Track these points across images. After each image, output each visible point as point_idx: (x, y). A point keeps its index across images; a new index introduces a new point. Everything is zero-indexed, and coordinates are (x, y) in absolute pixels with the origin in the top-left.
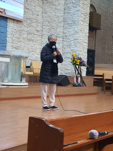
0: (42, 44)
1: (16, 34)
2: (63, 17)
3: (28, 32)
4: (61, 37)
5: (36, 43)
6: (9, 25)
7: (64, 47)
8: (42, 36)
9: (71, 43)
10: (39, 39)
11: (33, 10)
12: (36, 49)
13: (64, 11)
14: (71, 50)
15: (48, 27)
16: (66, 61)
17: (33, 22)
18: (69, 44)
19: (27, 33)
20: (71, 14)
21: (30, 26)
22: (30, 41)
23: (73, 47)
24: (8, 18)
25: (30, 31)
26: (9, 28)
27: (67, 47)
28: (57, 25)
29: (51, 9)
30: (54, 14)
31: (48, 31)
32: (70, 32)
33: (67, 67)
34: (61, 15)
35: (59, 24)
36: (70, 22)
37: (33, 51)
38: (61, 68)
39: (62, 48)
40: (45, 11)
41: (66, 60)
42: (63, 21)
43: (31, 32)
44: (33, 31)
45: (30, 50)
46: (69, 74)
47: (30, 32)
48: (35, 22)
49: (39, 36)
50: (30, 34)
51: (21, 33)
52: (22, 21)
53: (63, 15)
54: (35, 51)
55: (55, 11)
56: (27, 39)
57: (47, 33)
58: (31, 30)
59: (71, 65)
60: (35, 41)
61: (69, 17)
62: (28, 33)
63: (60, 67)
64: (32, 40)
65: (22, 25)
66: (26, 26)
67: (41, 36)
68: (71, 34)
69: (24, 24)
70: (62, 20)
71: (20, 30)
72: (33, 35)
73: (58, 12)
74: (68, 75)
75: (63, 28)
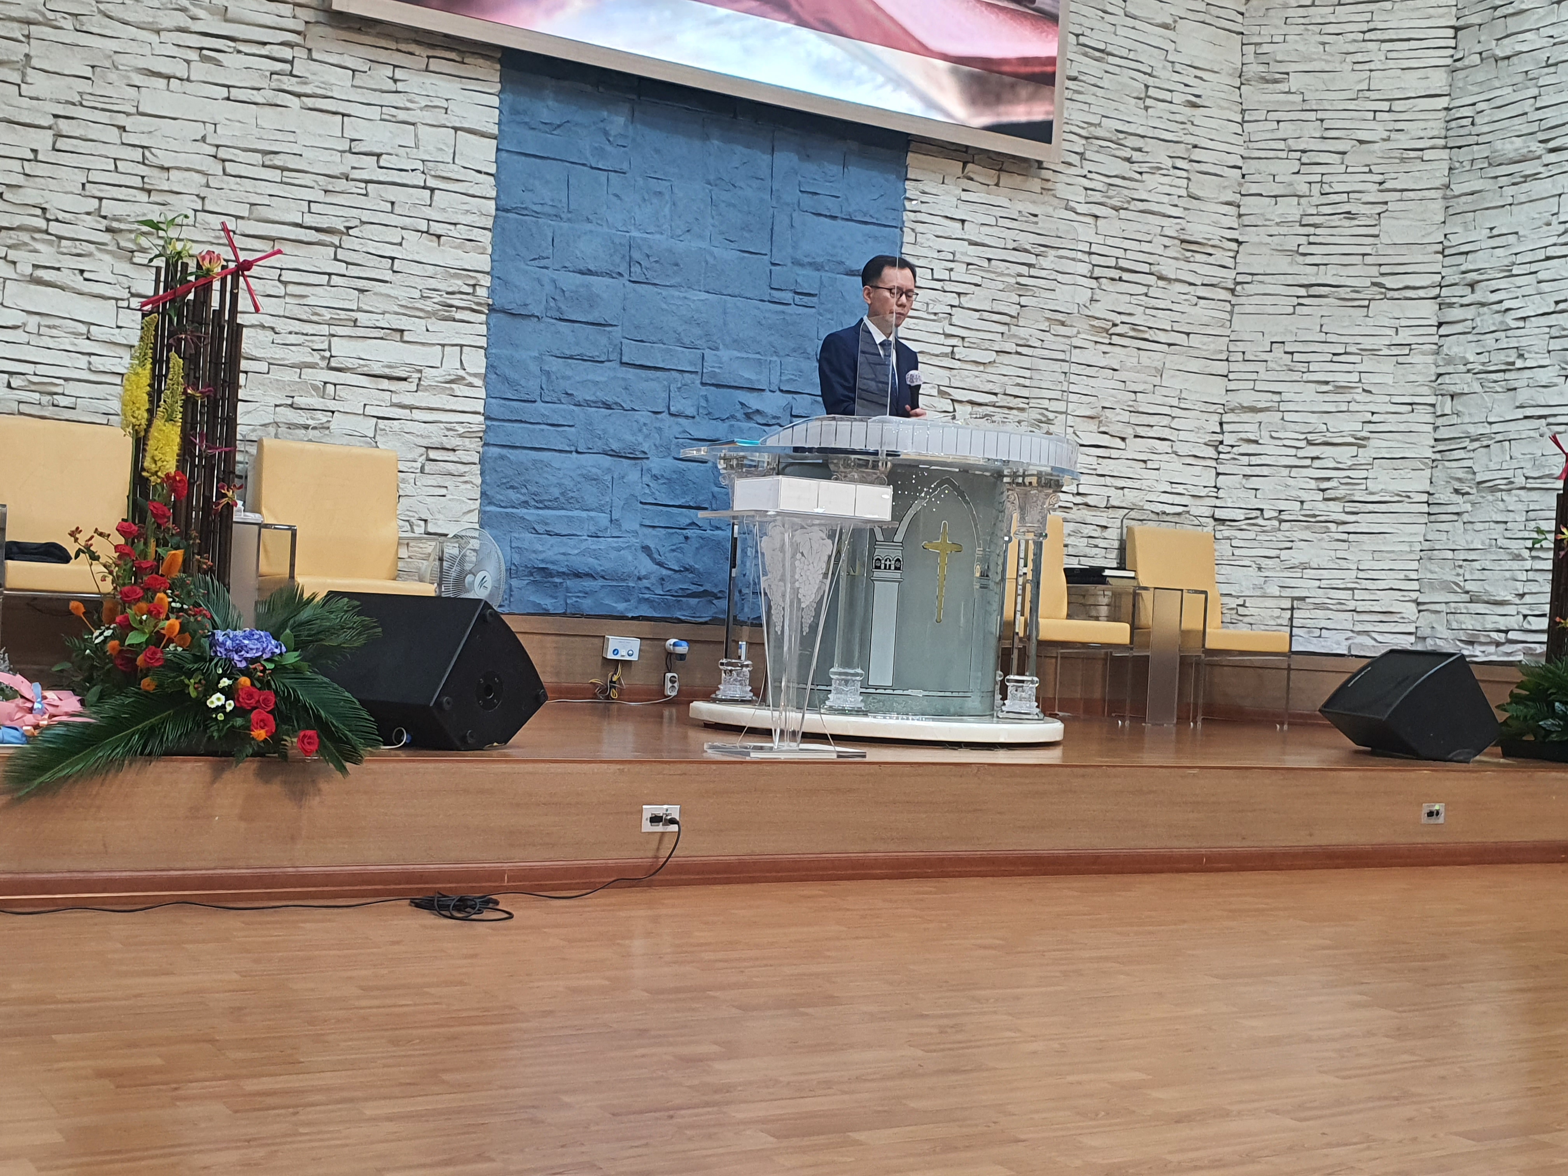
0: (1234, 367)
1: (986, 283)
2: (1444, 102)
3: (1096, 259)
4: (1421, 293)
5: (1174, 361)
6: (923, 208)
7: (1456, 389)
8: (1233, 291)
9: (1524, 342)
10: (1205, 320)
11: (1149, 58)
12: (1176, 412)
13: (1452, 43)
14: (1520, 413)
15: (1290, 209)
16: (1466, 517)
17: (1144, 168)
18: (1502, 357)
19: (1084, 269)
20: (1520, 65)
21: (1114, 202)
22: (1116, 340)
23: (1543, 376)
24: (913, 145)
25: (1120, 253)
26: (919, 228)
27: (1477, 387)
28: (1379, 178)
29: (1326, 39)
30: (1352, 81)
31: (1291, 243)
32: (1512, 239)
33: (1478, 575)
34: (1425, 83)
35: (1406, 167)
36: (1511, 147)
37: (1141, 431)
38: (1415, 585)
39: (1431, 400)
40: (1264, 59)
41: (1468, 507)
42: (1442, 142)
43: (1129, 255)
44: (1145, 247)
45: (1117, 421)
46: (1498, 644)
47: (1122, 263)
48: (1169, 163)
49: (1202, 292)
50: (1116, 274)
51: (1033, 272)
52: (1040, 164)
53: (1438, 81)
54: (1166, 433)
55: (1359, 57)
56: (1083, 325)
57: (1283, 264)
58: (1127, 244)
59: (1518, 557)
60: (1162, 337)
61: (1507, 94)
62: (1098, 272)
63: (1413, 575)
64: (1139, 334)
65: (1047, 198)
66: (1080, 208)
67: (1227, 295)
68: (1520, 259)
69: (1062, 190)
70: (1436, 127)
71: (1026, 240)
72: (1144, 290)
73: (1391, 64)
74: (1492, 649)
75: (1439, 205)
